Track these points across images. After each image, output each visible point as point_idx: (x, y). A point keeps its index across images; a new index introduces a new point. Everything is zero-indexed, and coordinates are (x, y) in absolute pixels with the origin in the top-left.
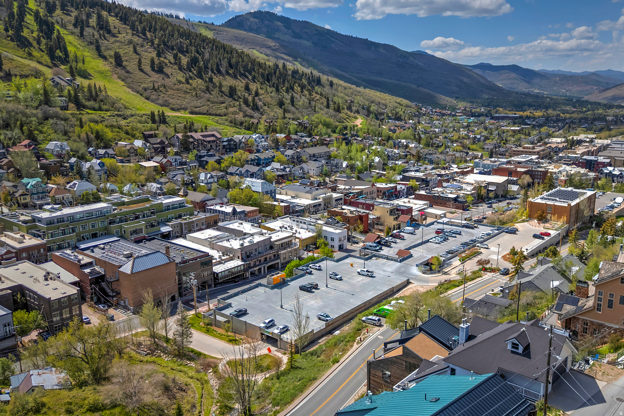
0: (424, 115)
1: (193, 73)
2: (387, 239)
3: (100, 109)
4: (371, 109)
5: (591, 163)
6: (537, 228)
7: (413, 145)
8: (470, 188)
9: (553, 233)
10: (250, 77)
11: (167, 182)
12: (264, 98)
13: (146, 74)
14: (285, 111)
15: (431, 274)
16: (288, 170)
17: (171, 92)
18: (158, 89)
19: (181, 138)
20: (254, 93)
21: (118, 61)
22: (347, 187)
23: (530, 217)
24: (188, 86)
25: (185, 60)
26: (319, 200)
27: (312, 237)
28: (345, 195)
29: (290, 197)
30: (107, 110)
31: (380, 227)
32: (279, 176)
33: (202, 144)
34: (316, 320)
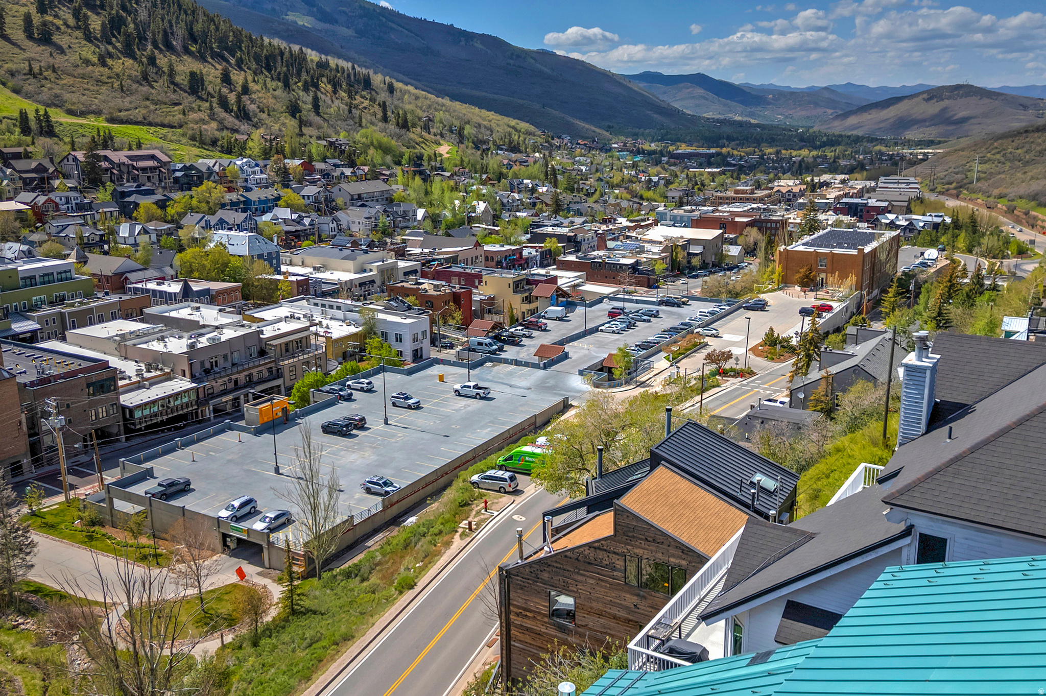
0: (559, 148)
1: (115, 47)
2: (512, 330)
4: (466, 132)
5: (856, 208)
6: (803, 299)
7: (545, 189)
8: (656, 249)
9: (837, 306)
11: (45, 241)
12: (260, 98)
14: (302, 123)
15: (611, 387)
16: (307, 221)
17: (67, 80)
18: (41, 74)
19: (82, 159)
20: (239, 89)
22: (426, 251)
23: (785, 282)
24: (106, 71)
25: (96, 23)
26: (371, 273)
27: (356, 334)
28: (423, 265)
29: (311, 270)
32: (287, 232)
34: (360, 494)
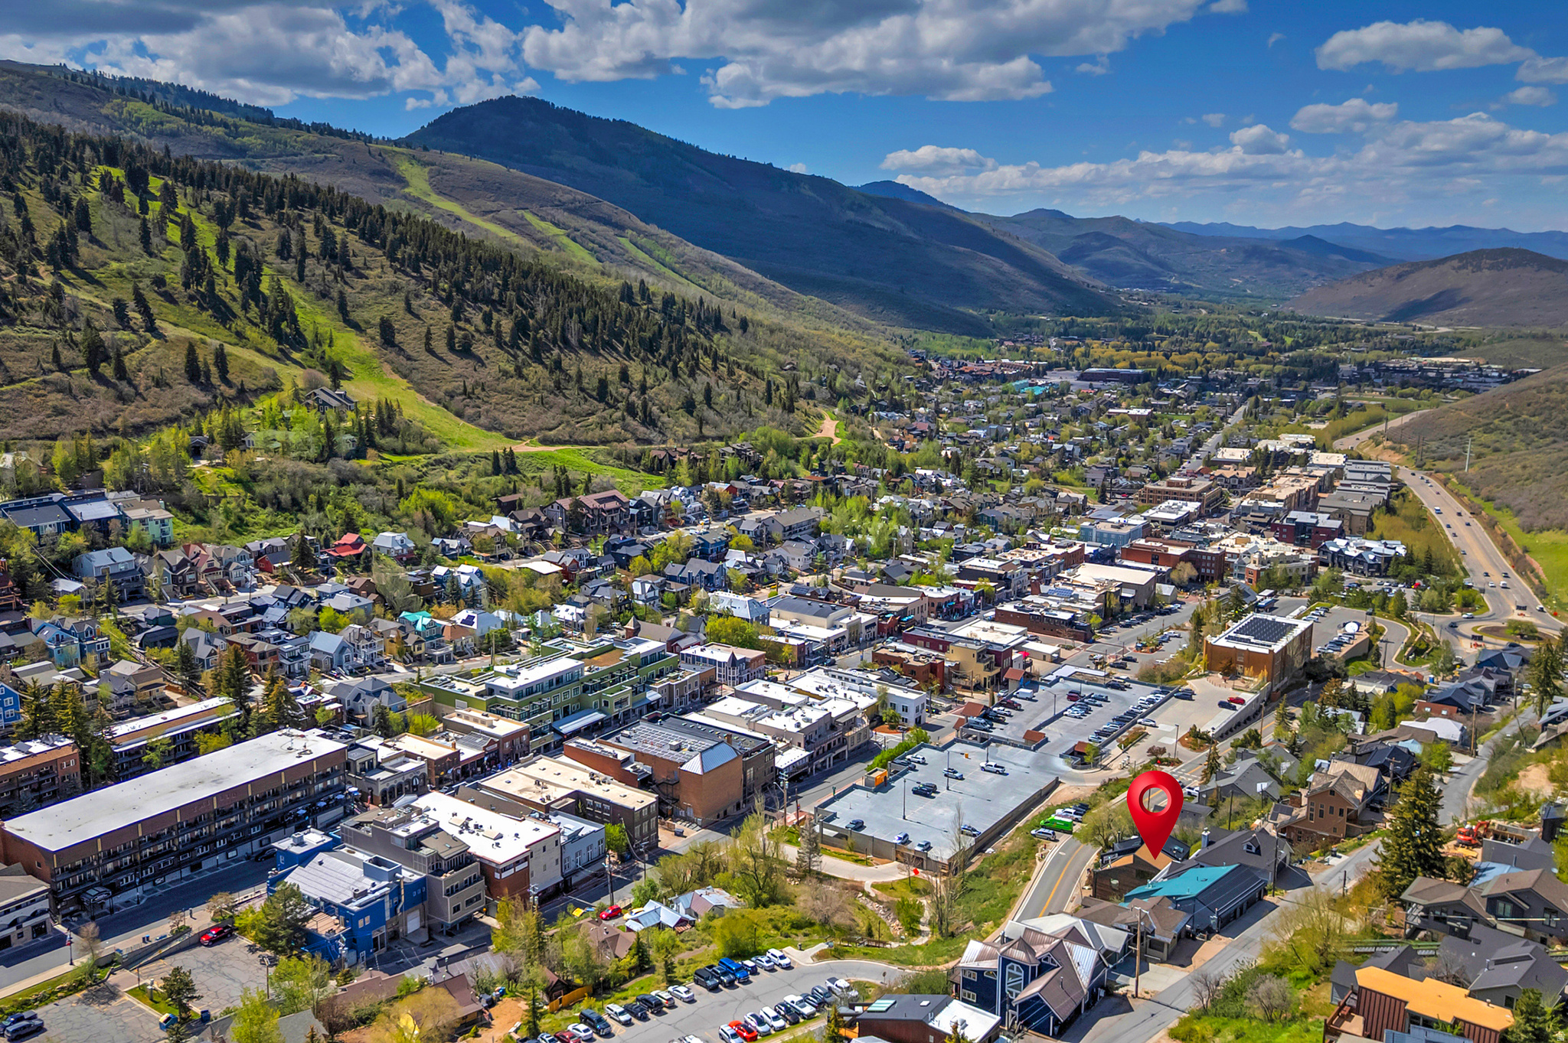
0: (940, 382)
1: (524, 353)
3: (404, 452)
5: (1304, 528)
6: (1223, 689)
7: (949, 482)
8: (1091, 596)
9: (1249, 697)
10: (621, 349)
12: (657, 394)
13: (441, 359)
14: (702, 422)
15: (1084, 769)
16: (759, 563)
17: (496, 398)
18: (474, 393)
19: (567, 507)
20: (638, 386)
21: (387, 335)
22: (877, 599)
23: (1210, 668)
24: (523, 382)
25: (507, 325)
26: (841, 630)
27: (875, 705)
28: (879, 617)
29: (790, 625)
30: (415, 452)
31: (963, 682)
32: (746, 576)
33: (599, 515)
34: (959, 835)
